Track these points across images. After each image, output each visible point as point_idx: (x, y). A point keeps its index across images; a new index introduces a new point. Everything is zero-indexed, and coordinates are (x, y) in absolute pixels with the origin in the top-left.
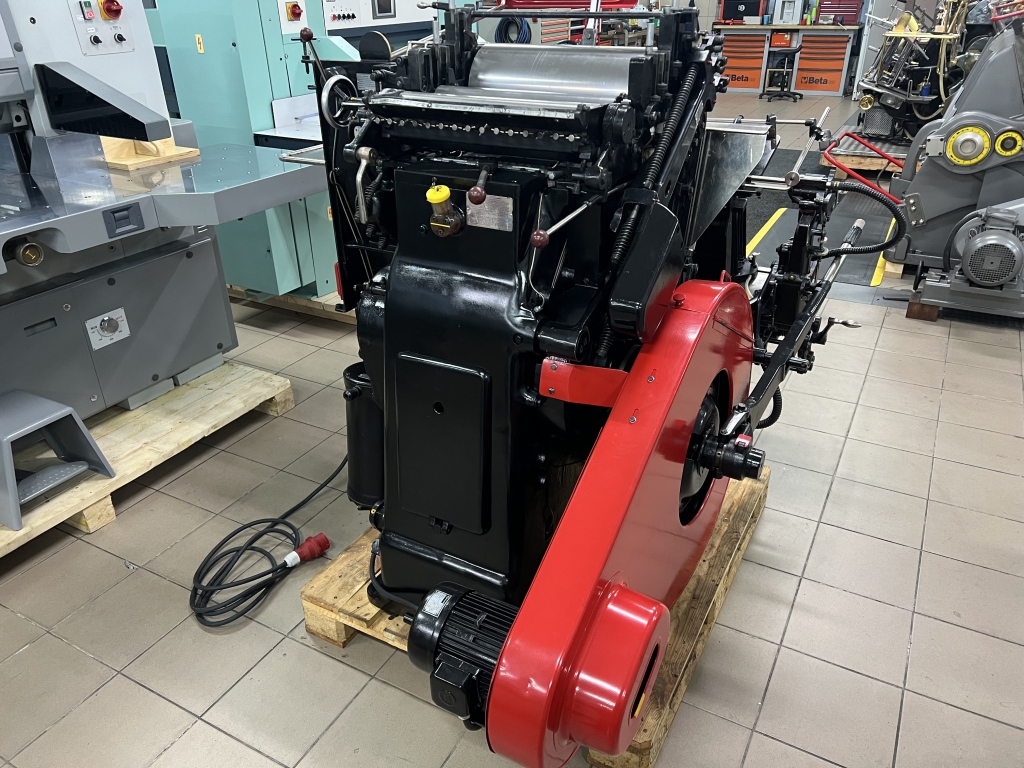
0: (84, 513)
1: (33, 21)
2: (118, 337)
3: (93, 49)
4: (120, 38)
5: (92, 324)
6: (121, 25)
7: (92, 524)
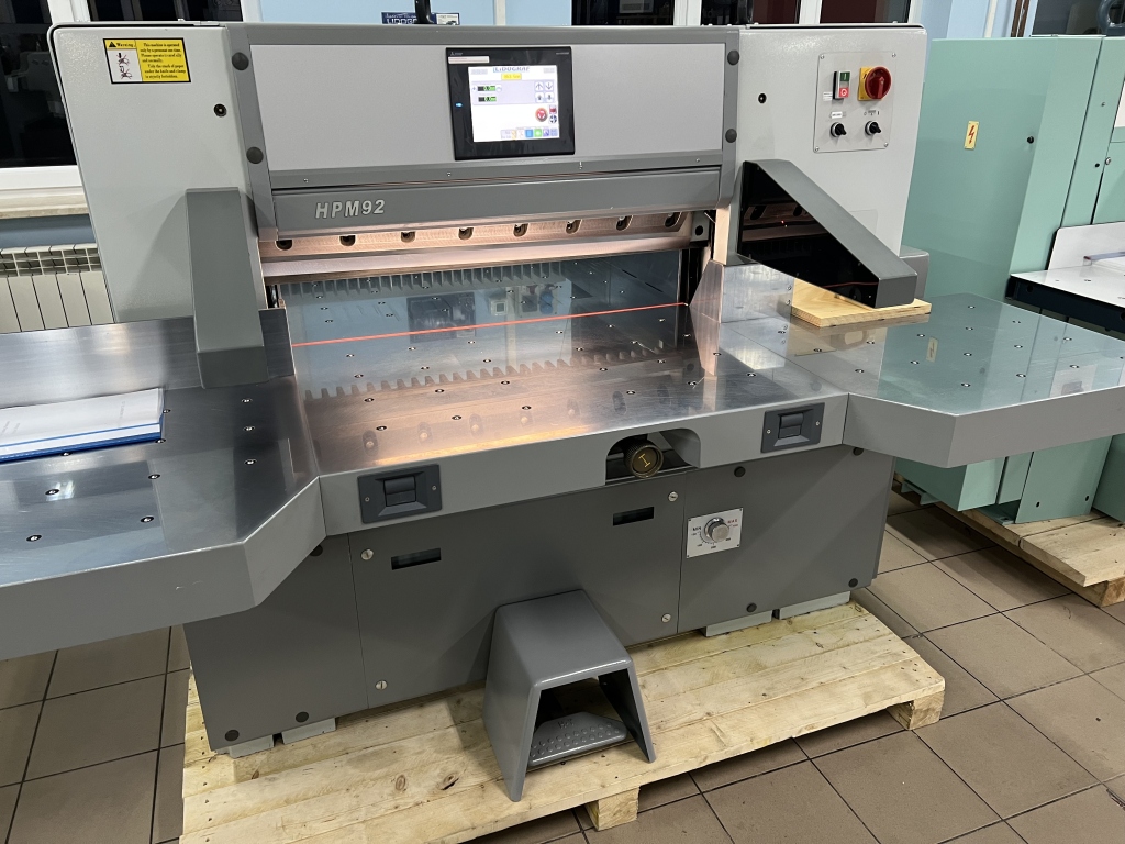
0: (600, 803)
1: (762, 98)
2: (722, 546)
3: (830, 143)
4: (874, 129)
5: (697, 523)
6: (882, 111)
7: (605, 820)
